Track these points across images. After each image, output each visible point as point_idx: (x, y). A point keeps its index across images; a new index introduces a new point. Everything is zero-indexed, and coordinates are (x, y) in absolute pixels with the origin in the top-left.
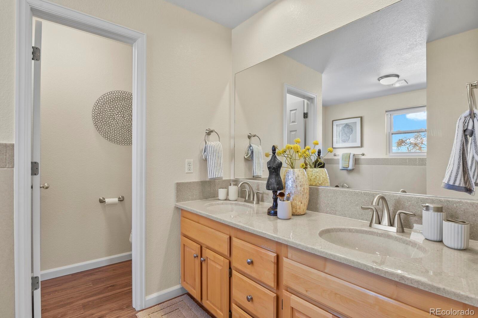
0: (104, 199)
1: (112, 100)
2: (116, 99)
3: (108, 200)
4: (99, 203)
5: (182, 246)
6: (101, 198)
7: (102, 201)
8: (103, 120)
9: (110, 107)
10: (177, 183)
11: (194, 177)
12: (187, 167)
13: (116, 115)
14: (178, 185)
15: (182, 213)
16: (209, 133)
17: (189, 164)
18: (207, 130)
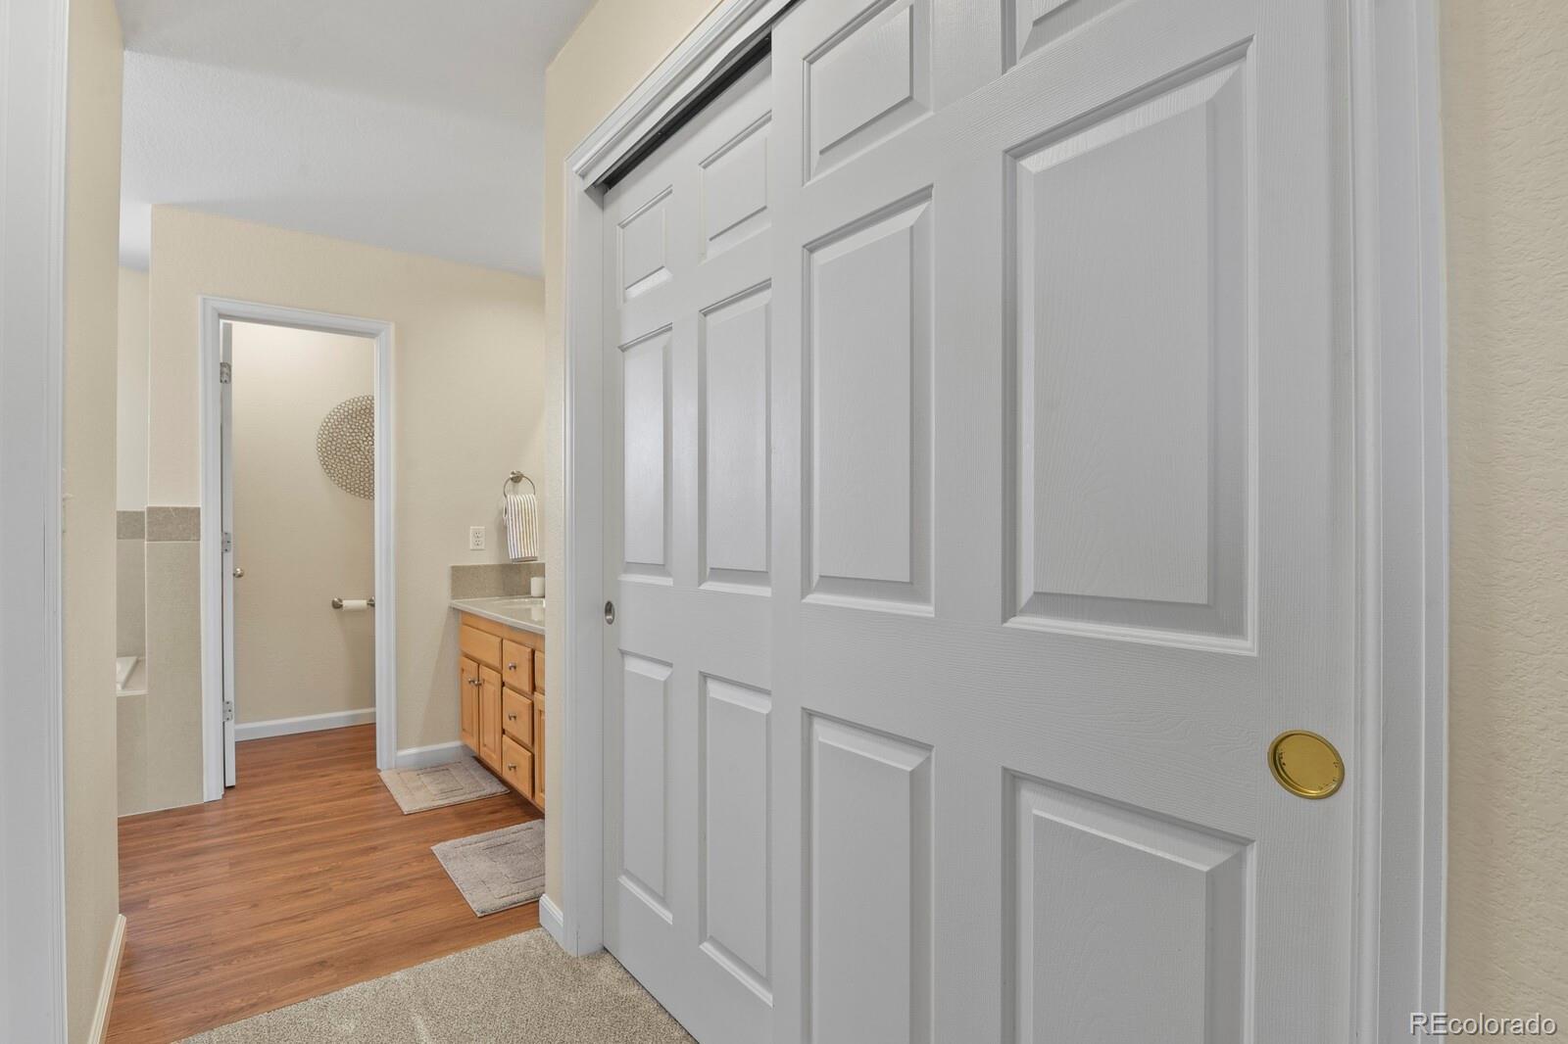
0: (341, 601)
1: (354, 415)
2: (362, 412)
3: (345, 603)
4: (332, 608)
5: (460, 671)
6: (336, 600)
7: (337, 606)
8: (338, 454)
9: (351, 428)
10: (453, 567)
11: (487, 558)
12: (472, 539)
13: (364, 441)
14: (455, 570)
15: (463, 619)
16: (517, 479)
17: (477, 535)
18: (513, 473)
